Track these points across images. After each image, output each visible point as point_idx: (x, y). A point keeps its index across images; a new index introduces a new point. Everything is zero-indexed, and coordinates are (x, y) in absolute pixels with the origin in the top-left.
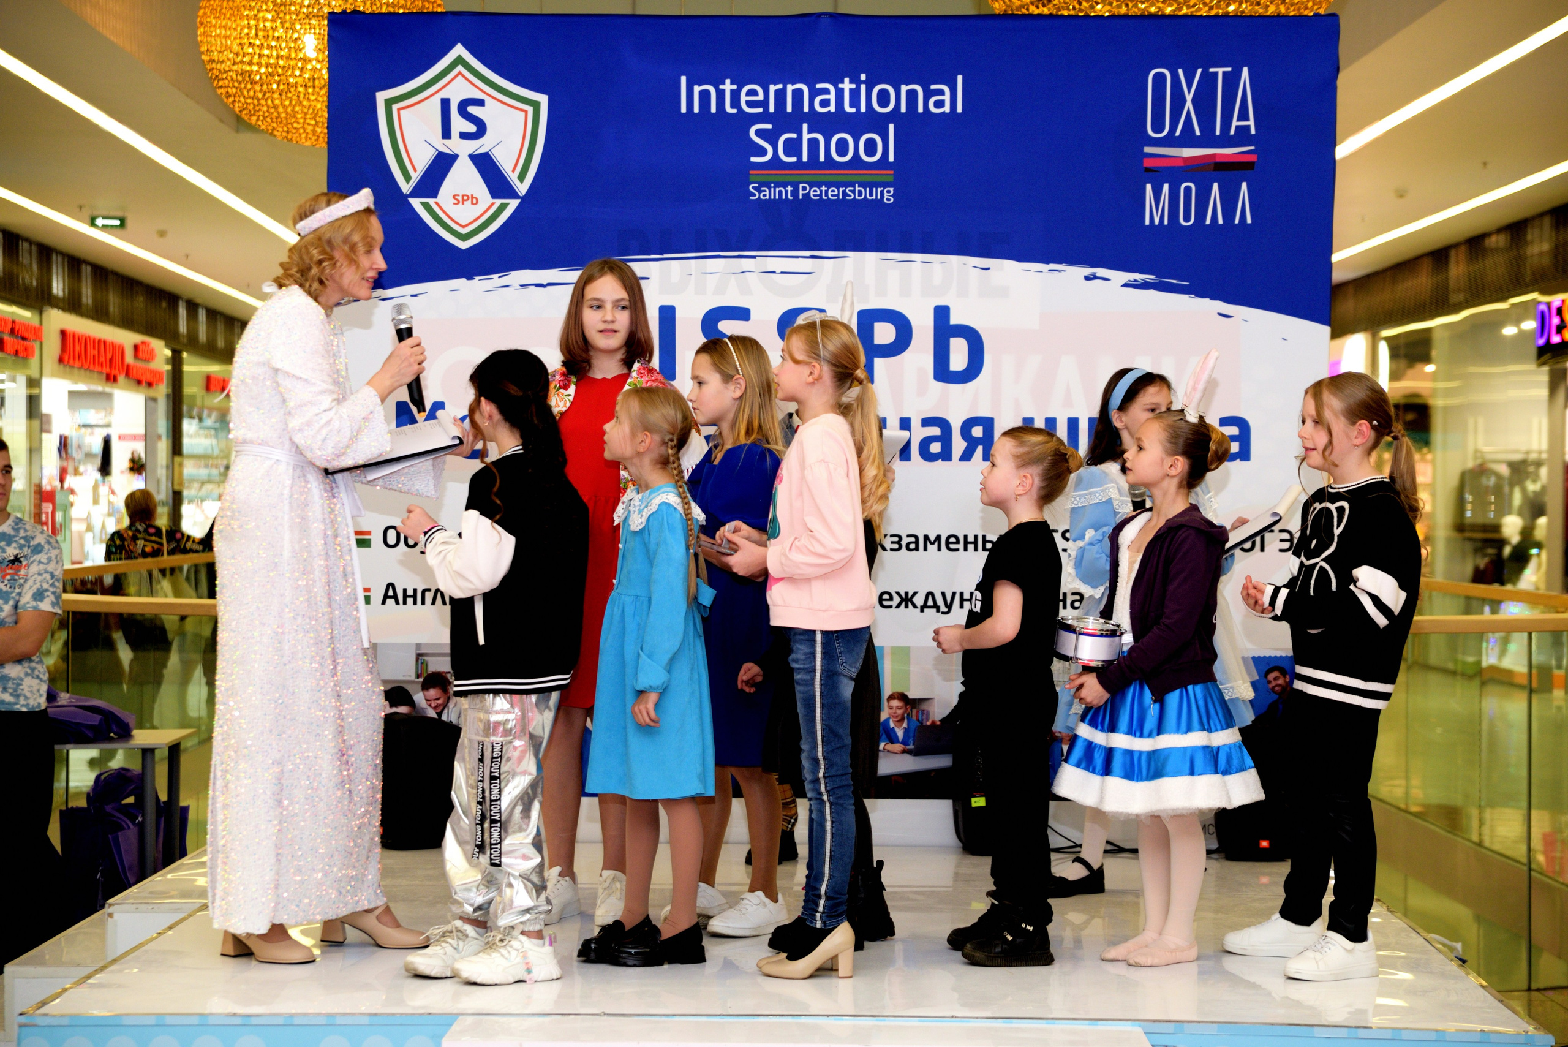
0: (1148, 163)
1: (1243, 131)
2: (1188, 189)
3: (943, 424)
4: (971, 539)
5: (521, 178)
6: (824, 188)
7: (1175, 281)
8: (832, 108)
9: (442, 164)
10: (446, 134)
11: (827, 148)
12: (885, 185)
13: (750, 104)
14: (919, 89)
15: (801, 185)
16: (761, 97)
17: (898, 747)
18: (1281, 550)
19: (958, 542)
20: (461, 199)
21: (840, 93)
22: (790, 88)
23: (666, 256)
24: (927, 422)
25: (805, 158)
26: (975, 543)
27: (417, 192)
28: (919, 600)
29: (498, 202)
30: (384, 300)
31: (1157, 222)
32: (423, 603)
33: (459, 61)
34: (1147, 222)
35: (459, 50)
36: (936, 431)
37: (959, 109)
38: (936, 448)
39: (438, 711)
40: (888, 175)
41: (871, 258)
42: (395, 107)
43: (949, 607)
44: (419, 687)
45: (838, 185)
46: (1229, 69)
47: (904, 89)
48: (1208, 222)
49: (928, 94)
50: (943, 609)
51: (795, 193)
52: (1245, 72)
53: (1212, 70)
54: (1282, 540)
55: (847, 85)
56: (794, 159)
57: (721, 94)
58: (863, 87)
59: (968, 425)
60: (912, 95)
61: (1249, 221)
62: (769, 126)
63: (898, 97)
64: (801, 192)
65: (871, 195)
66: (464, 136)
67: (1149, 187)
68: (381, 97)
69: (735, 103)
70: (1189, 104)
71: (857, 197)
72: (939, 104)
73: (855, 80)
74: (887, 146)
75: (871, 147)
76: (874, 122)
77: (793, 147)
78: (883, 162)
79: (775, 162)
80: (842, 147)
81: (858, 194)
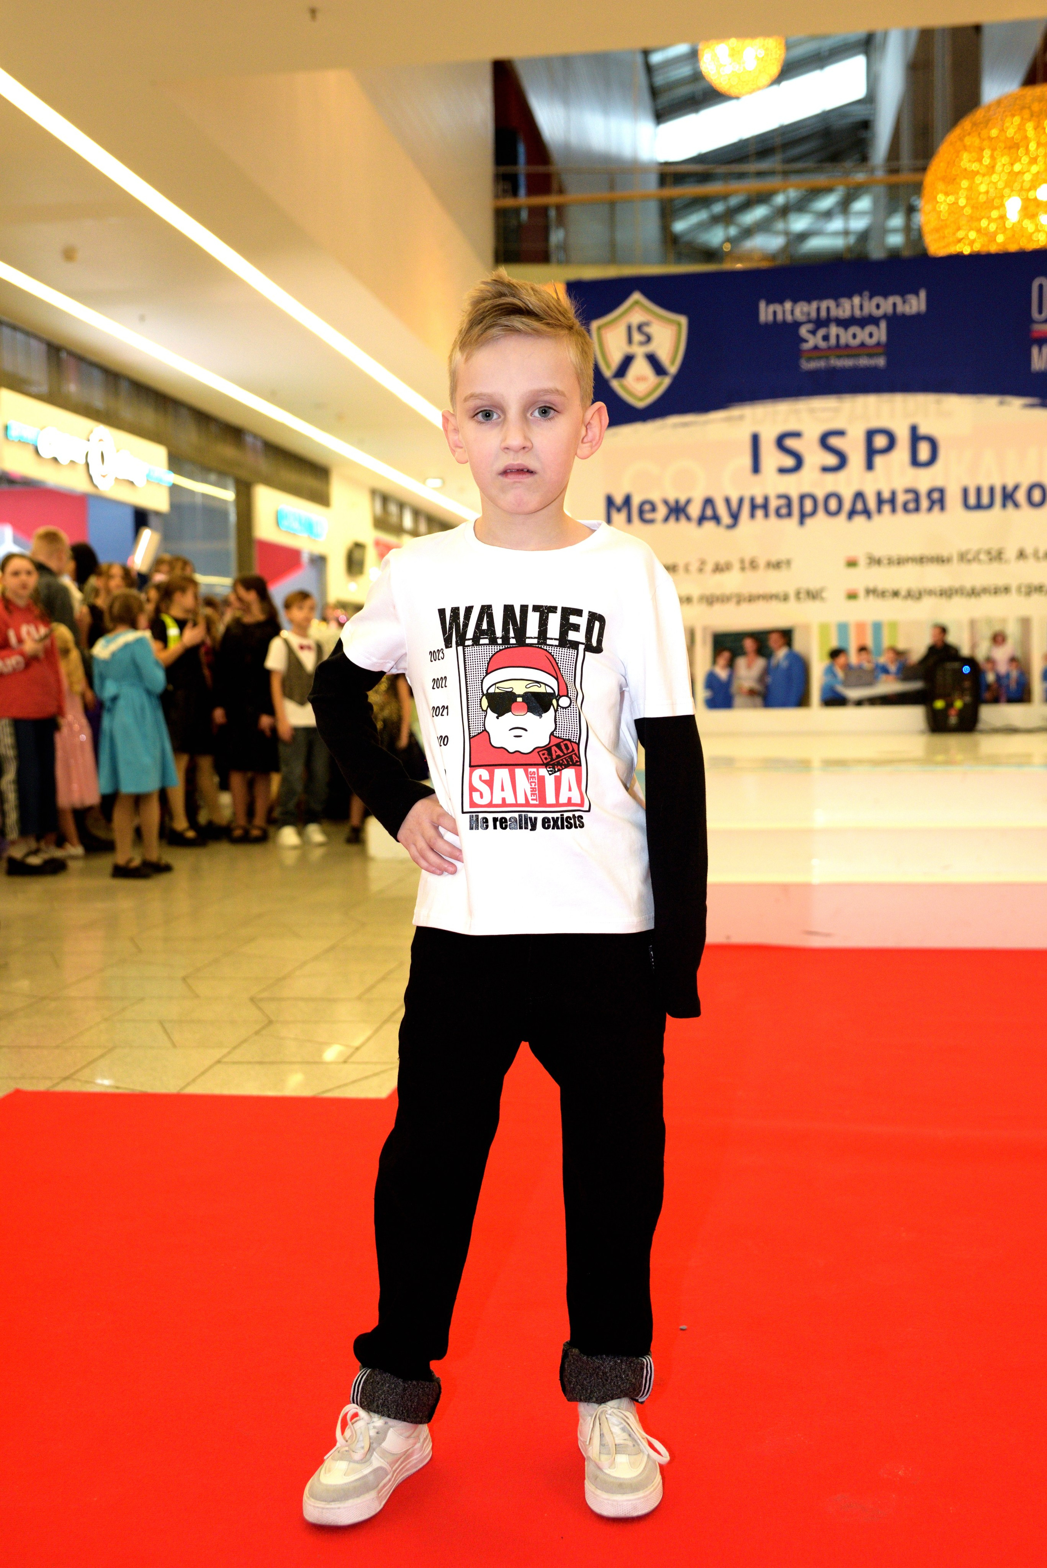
0: (1035, 335)
3: (916, 493)
4: (934, 557)
5: (673, 364)
6: (844, 360)
8: (848, 313)
9: (628, 361)
10: (630, 343)
11: (846, 337)
12: (880, 356)
13: (802, 315)
14: (898, 299)
15: (831, 359)
16: (807, 310)
17: (891, 677)
19: (926, 559)
20: (640, 379)
21: (853, 305)
22: (824, 304)
24: (908, 491)
25: (833, 342)
26: (937, 559)
27: (615, 376)
28: (903, 593)
29: (660, 379)
31: (1039, 367)
33: (637, 303)
34: (1034, 369)
35: (637, 296)
36: (910, 496)
37: (923, 309)
38: (911, 506)
40: (880, 350)
41: (872, 398)
42: (602, 331)
43: (920, 597)
45: (853, 358)
47: (891, 300)
49: (904, 302)
50: (917, 597)
51: (828, 364)
55: (857, 300)
56: (826, 345)
57: (784, 311)
58: (866, 302)
59: (930, 493)
62: (810, 326)
63: (887, 305)
64: (832, 363)
65: (872, 362)
66: (641, 343)
67: (1035, 349)
68: (595, 325)
69: (793, 314)
71: (865, 365)
72: (911, 307)
73: (861, 297)
74: (880, 334)
75: (871, 335)
76: (872, 320)
77: (826, 338)
78: (878, 344)
79: (816, 348)
80: (854, 336)
81: (864, 362)
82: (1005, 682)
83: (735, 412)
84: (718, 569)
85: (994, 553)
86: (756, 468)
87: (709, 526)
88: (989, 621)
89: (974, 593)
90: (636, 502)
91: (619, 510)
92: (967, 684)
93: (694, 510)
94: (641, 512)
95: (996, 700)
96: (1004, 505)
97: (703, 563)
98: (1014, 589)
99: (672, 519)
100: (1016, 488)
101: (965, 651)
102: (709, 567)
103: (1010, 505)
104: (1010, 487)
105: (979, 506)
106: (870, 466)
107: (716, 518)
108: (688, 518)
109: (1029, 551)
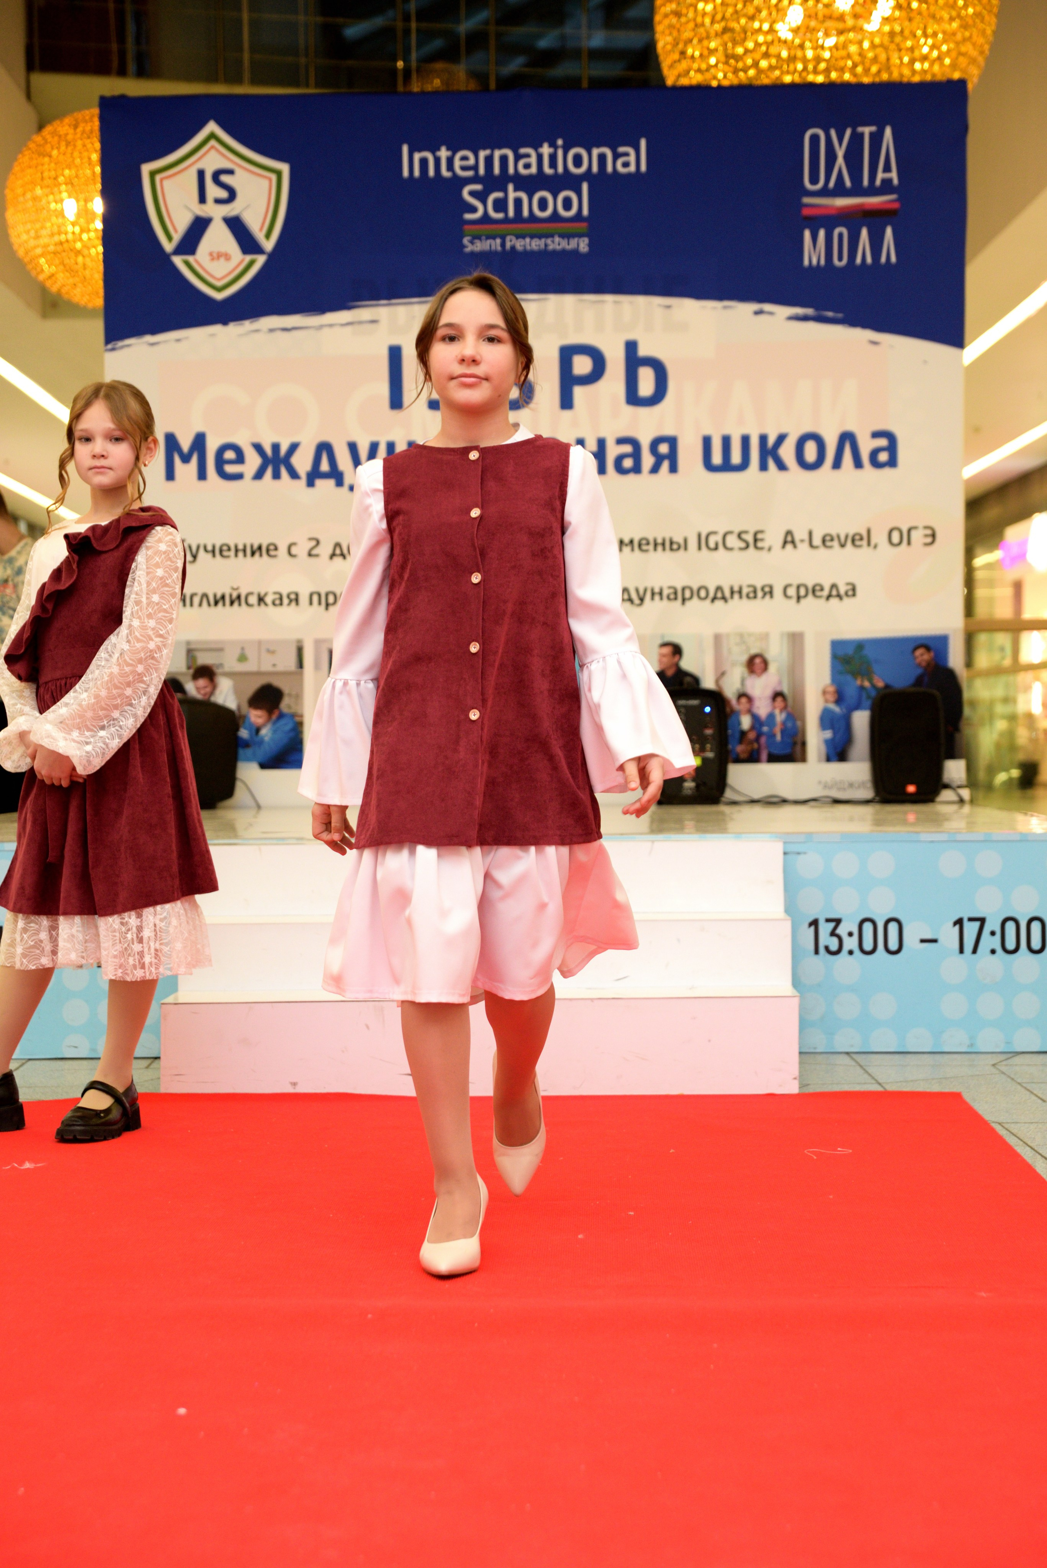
0: (806, 212)
1: (887, 182)
2: (841, 236)
3: (635, 443)
4: (659, 541)
5: (268, 236)
6: (528, 240)
7: (830, 314)
8: (534, 170)
9: (199, 226)
10: (202, 199)
11: (530, 205)
12: (580, 235)
13: (463, 168)
14: (609, 152)
15: (508, 238)
16: (472, 162)
18: (926, 544)
19: (648, 544)
20: (217, 256)
21: (540, 158)
22: (497, 154)
23: (394, 301)
24: (620, 441)
25: (511, 213)
26: (663, 544)
27: (179, 251)
29: (248, 258)
30: (152, 344)
31: (815, 262)
32: (191, 605)
33: (212, 136)
34: (806, 262)
35: (212, 127)
36: (627, 449)
37: (643, 168)
38: (628, 463)
39: (207, 697)
40: (583, 227)
41: (569, 300)
42: (158, 178)
43: (642, 600)
44: (189, 678)
45: (540, 237)
46: (873, 129)
47: (595, 152)
48: (859, 260)
49: (616, 156)
50: (637, 601)
51: (503, 245)
52: (888, 132)
53: (860, 129)
54: (926, 536)
55: (546, 150)
56: (500, 216)
57: (437, 161)
58: (560, 153)
59: (655, 444)
60: (602, 158)
61: (893, 259)
62: (478, 187)
63: (591, 159)
64: (508, 245)
65: (568, 244)
66: (218, 201)
67: (807, 234)
68: (146, 169)
69: (450, 166)
70: (840, 161)
71: (558, 248)
72: (626, 165)
73: (553, 145)
74: (582, 202)
75: (568, 203)
76: (570, 182)
77: (500, 205)
78: (579, 216)
79: (486, 218)
80: (543, 204)
81: (557, 244)
82: (765, 729)
83: (363, 313)
84: (339, 552)
85: (749, 538)
86: (396, 402)
87: (325, 486)
88: (742, 637)
89: (719, 595)
90: (212, 446)
91: (186, 459)
92: (709, 732)
93: (302, 462)
94: (220, 462)
95: (753, 758)
96: (763, 467)
97: (318, 542)
98: (778, 592)
99: (269, 472)
100: (781, 438)
101: (708, 683)
102: (325, 549)
103: (771, 464)
104: (771, 441)
105: (727, 466)
106: (566, 402)
107: (337, 476)
108: (294, 475)
109: (800, 535)
